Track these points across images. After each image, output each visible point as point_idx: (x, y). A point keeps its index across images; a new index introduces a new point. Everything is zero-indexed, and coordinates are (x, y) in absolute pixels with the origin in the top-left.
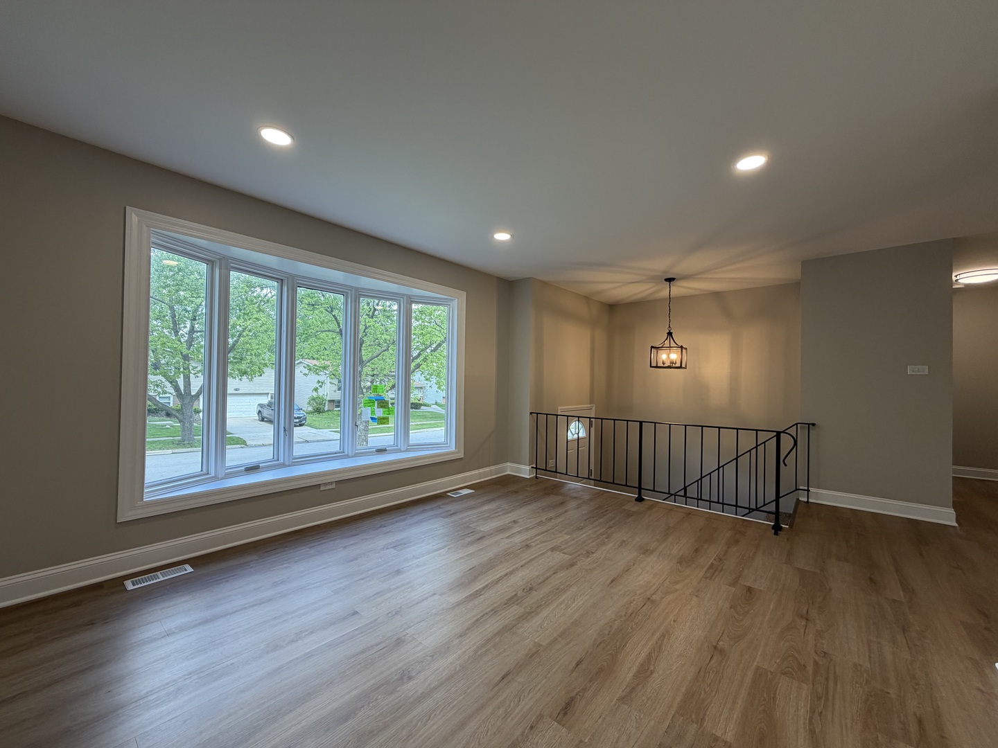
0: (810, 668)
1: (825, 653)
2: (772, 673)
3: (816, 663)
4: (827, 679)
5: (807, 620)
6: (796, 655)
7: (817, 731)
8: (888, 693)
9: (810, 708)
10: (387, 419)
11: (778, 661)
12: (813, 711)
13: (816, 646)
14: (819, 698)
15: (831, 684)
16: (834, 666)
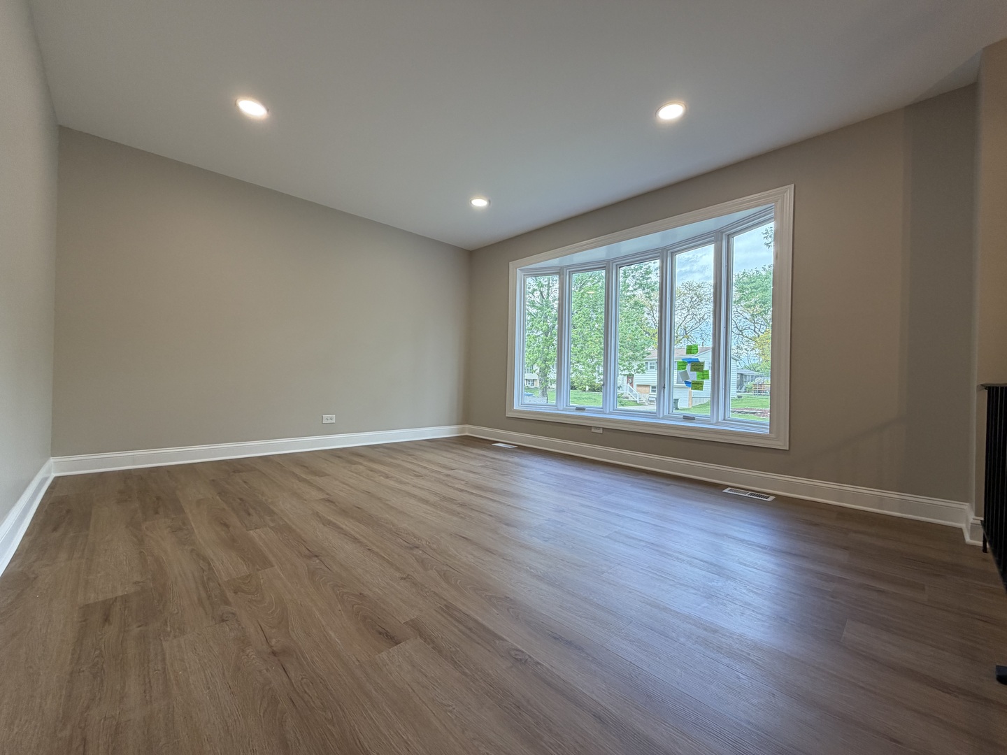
0: (230, 595)
1: (223, 621)
2: (258, 570)
3: (227, 602)
4: (209, 597)
5: (274, 653)
6: (250, 597)
7: (201, 562)
8: (139, 626)
9: (213, 569)
10: (702, 384)
11: (262, 581)
12: (211, 569)
13: (237, 621)
14: (209, 579)
15: (203, 594)
16: (206, 614)
